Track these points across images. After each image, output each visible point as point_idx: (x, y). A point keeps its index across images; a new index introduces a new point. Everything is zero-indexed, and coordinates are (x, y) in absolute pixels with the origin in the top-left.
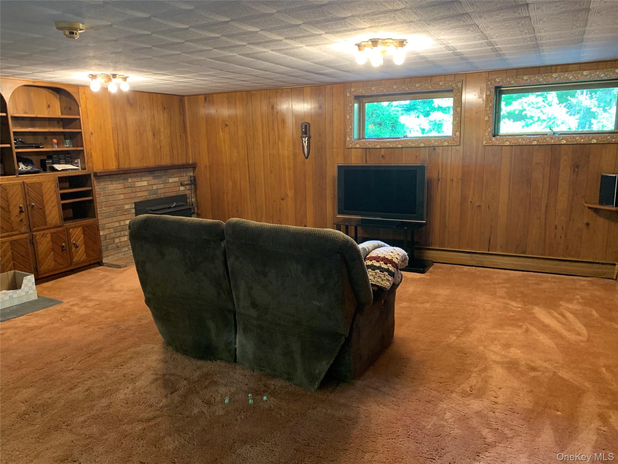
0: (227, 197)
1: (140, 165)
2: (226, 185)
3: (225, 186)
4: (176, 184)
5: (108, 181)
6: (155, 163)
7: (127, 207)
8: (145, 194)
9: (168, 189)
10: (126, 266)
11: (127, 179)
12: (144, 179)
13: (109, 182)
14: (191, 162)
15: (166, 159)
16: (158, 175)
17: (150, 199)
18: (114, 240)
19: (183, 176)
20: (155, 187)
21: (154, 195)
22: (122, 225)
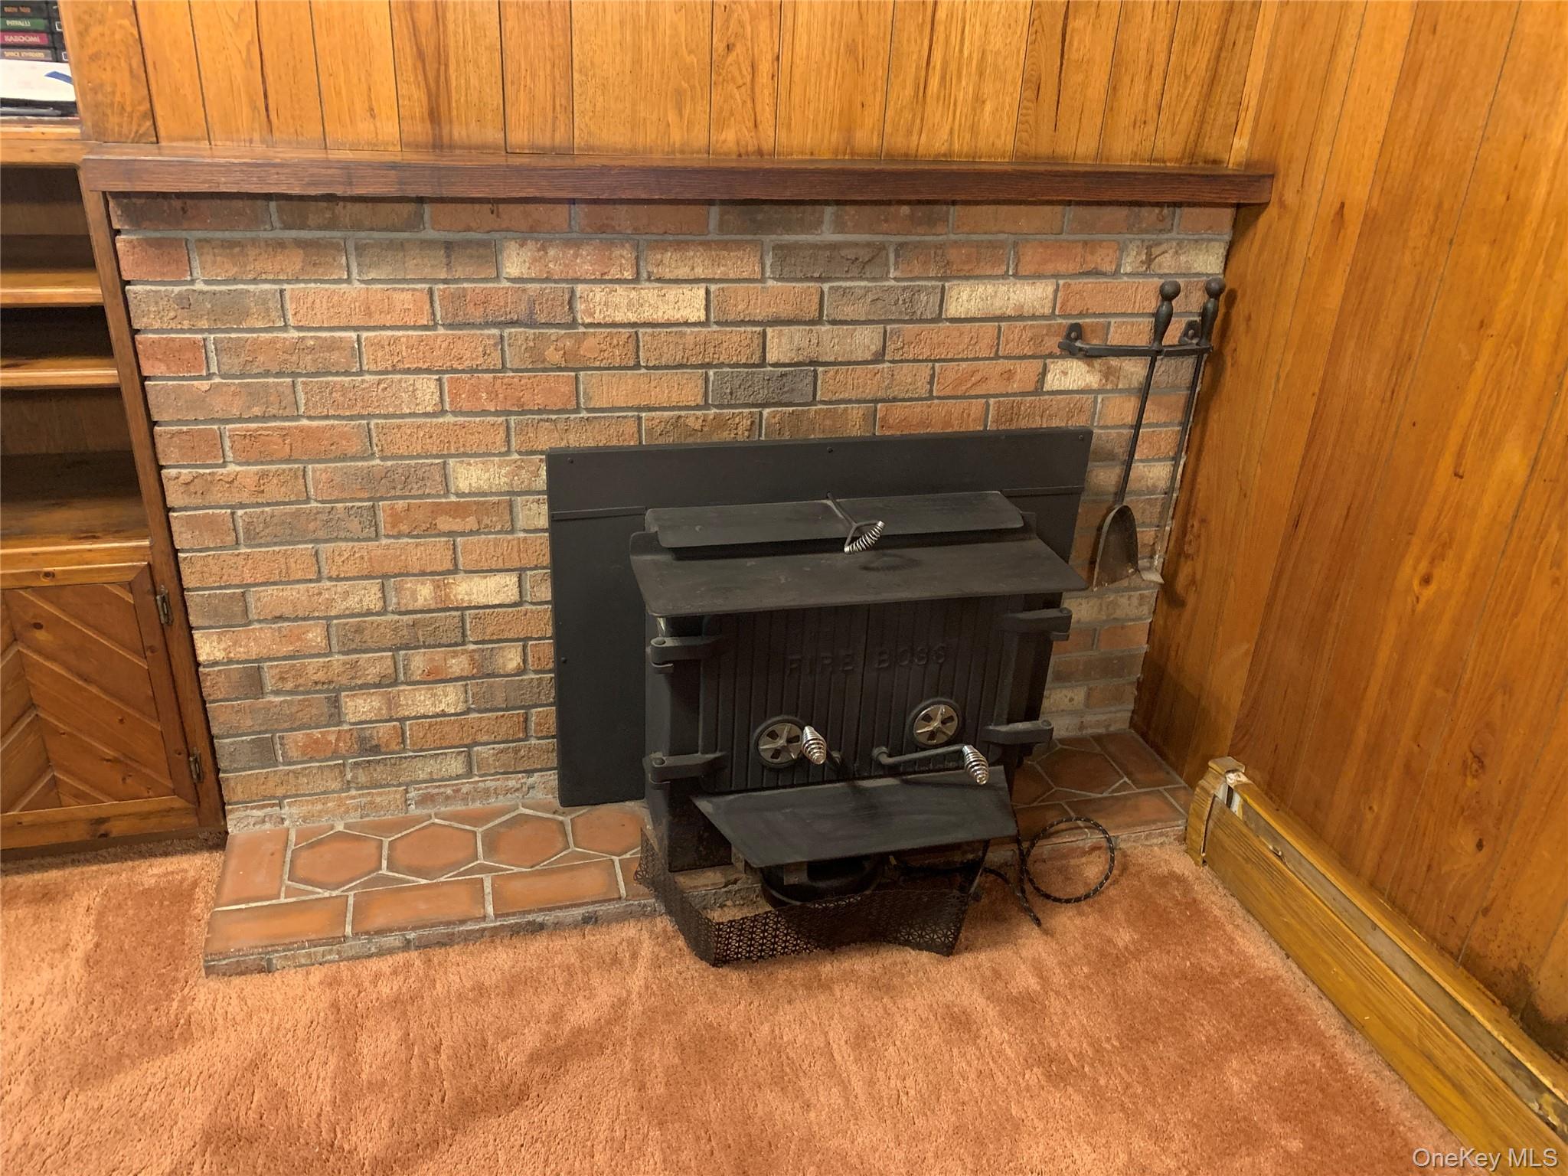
0: (1426, 580)
1: (677, 136)
2: (1460, 454)
3: (1447, 462)
4: (1015, 338)
5: (281, 245)
6: (849, 130)
7: (469, 477)
8: (685, 389)
9: (925, 370)
10: (267, 969)
11: (488, 252)
12: (672, 264)
13: (293, 262)
14: (1239, 149)
15: (979, 100)
16: (834, 247)
17: (726, 436)
18: (335, 703)
19: (1116, 274)
20: (781, 346)
21: (766, 412)
22: (420, 603)
